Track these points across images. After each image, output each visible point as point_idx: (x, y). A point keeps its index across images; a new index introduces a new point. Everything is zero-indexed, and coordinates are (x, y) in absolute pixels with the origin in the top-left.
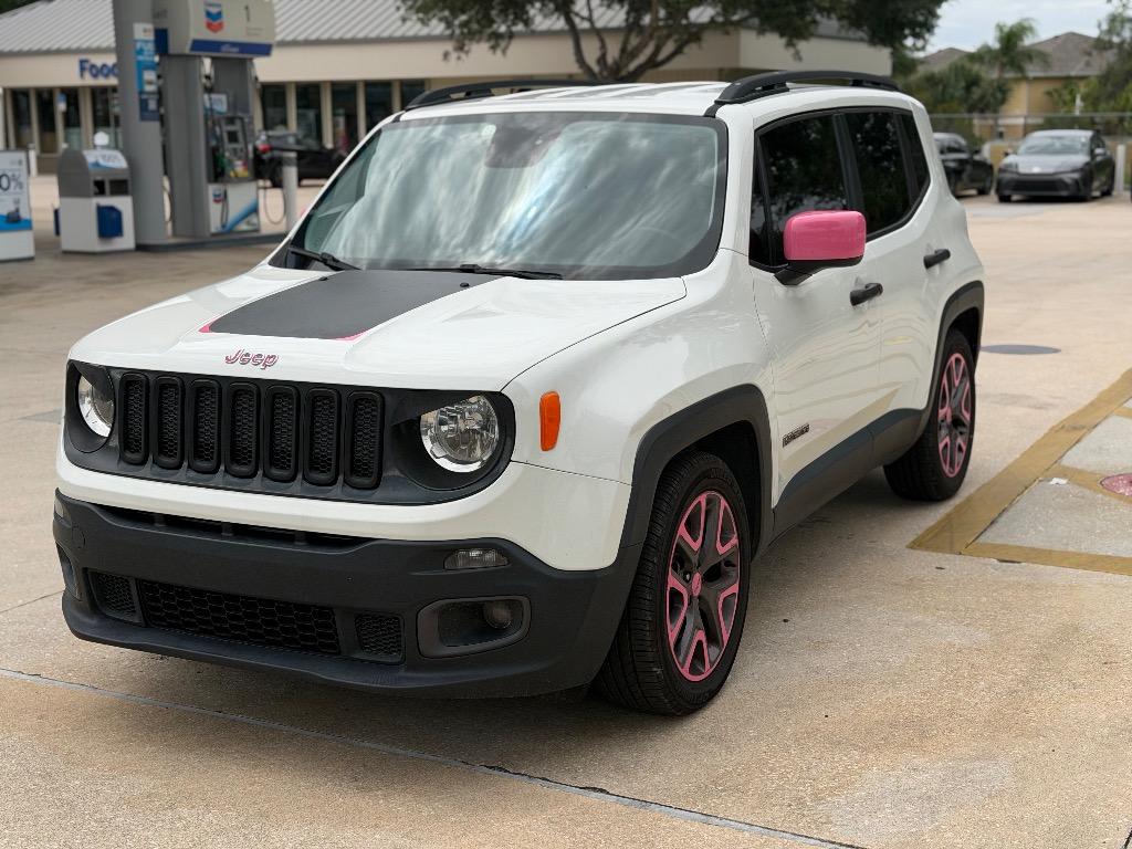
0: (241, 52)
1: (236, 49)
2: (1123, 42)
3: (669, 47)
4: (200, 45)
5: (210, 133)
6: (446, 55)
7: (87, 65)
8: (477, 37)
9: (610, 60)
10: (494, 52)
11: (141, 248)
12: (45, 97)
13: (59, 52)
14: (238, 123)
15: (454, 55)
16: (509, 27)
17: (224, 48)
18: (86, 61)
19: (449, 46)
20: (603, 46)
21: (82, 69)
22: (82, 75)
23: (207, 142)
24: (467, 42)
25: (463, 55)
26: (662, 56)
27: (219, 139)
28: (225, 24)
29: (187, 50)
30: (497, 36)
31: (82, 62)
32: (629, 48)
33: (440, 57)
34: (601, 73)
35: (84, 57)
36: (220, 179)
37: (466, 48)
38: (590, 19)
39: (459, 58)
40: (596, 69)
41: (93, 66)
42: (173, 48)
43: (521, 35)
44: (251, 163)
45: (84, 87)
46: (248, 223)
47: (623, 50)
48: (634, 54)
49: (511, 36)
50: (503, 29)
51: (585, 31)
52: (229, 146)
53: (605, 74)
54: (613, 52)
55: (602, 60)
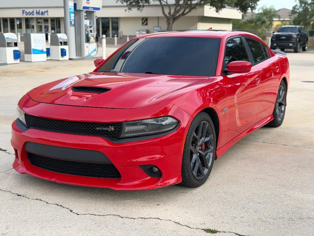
0: (94, 9)
1: (93, 9)
2: (300, 12)
3: (187, 10)
4: (84, 8)
5: (86, 30)
6: (126, 10)
7: (25, 12)
8: (134, 7)
9: (172, 13)
10: (138, 11)
11: (70, 59)
12: (12, 20)
13: (17, 8)
14: (92, 27)
15: (128, 11)
16: (143, 4)
17: (90, 8)
18: (24, 11)
19: (127, 8)
20: (170, 9)
21: (23, 13)
22: (23, 15)
23: (85, 32)
24: (132, 8)
25: (130, 11)
26: (185, 12)
27: (88, 32)
28: (90, 3)
29: (82, 9)
30: (140, 6)
31: (23, 11)
32: (177, 10)
33: (124, 10)
34: (169, 16)
35: (24, 9)
36: (88, 42)
37: (131, 9)
38: (167, 2)
39: (129, 12)
40: (168, 15)
41: (26, 12)
42: (78, 8)
43: (146, 6)
44: (95, 38)
45: (23, 18)
46: (94, 54)
47: (175, 10)
48: (178, 12)
49: (144, 6)
50: (141, 4)
51: (165, 5)
52: (90, 34)
53: (171, 17)
54: (173, 11)
55: (170, 13)
